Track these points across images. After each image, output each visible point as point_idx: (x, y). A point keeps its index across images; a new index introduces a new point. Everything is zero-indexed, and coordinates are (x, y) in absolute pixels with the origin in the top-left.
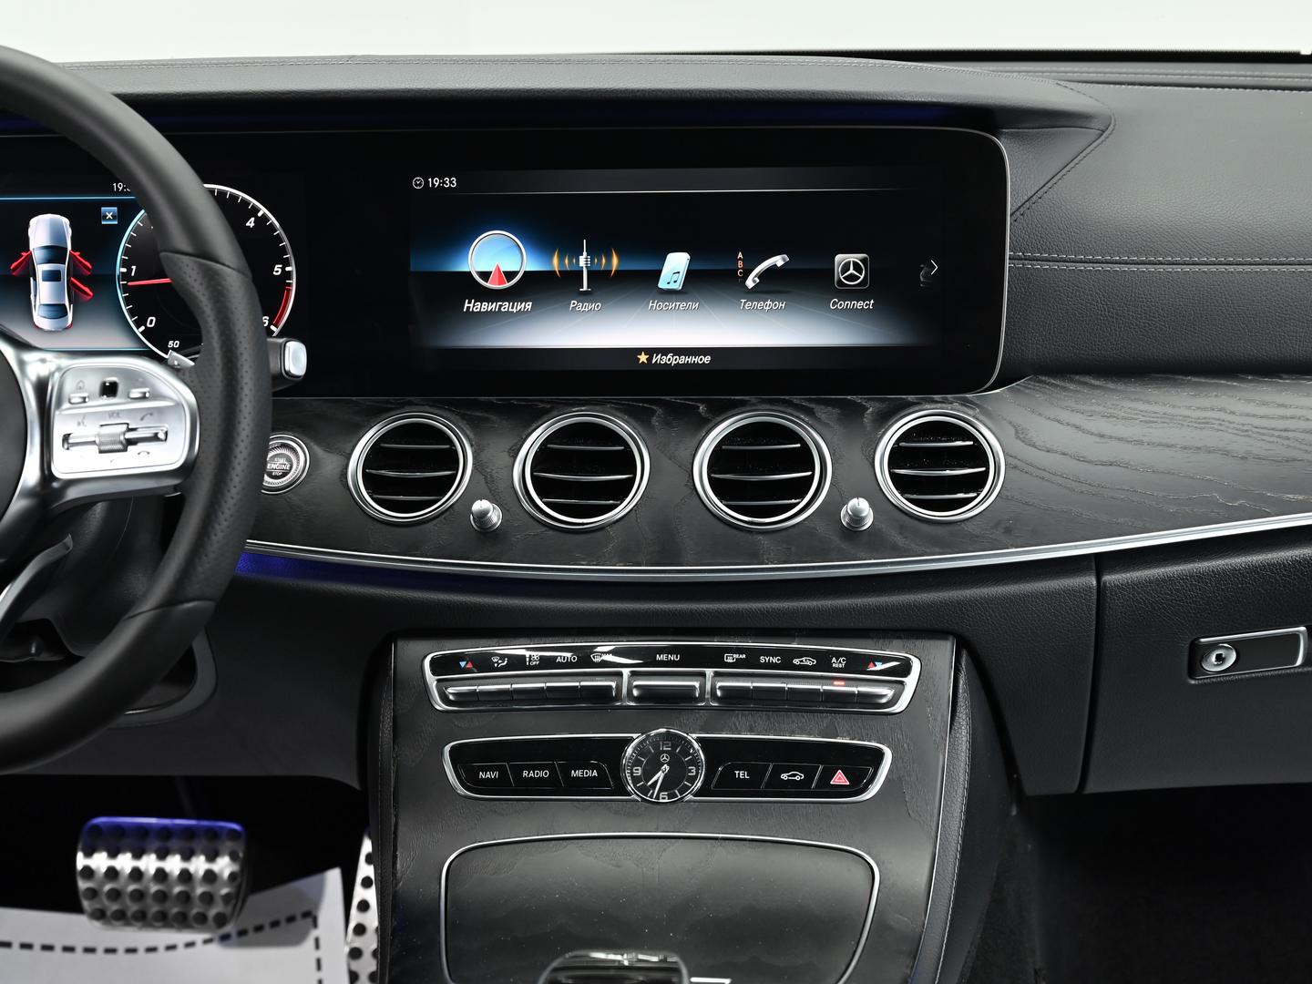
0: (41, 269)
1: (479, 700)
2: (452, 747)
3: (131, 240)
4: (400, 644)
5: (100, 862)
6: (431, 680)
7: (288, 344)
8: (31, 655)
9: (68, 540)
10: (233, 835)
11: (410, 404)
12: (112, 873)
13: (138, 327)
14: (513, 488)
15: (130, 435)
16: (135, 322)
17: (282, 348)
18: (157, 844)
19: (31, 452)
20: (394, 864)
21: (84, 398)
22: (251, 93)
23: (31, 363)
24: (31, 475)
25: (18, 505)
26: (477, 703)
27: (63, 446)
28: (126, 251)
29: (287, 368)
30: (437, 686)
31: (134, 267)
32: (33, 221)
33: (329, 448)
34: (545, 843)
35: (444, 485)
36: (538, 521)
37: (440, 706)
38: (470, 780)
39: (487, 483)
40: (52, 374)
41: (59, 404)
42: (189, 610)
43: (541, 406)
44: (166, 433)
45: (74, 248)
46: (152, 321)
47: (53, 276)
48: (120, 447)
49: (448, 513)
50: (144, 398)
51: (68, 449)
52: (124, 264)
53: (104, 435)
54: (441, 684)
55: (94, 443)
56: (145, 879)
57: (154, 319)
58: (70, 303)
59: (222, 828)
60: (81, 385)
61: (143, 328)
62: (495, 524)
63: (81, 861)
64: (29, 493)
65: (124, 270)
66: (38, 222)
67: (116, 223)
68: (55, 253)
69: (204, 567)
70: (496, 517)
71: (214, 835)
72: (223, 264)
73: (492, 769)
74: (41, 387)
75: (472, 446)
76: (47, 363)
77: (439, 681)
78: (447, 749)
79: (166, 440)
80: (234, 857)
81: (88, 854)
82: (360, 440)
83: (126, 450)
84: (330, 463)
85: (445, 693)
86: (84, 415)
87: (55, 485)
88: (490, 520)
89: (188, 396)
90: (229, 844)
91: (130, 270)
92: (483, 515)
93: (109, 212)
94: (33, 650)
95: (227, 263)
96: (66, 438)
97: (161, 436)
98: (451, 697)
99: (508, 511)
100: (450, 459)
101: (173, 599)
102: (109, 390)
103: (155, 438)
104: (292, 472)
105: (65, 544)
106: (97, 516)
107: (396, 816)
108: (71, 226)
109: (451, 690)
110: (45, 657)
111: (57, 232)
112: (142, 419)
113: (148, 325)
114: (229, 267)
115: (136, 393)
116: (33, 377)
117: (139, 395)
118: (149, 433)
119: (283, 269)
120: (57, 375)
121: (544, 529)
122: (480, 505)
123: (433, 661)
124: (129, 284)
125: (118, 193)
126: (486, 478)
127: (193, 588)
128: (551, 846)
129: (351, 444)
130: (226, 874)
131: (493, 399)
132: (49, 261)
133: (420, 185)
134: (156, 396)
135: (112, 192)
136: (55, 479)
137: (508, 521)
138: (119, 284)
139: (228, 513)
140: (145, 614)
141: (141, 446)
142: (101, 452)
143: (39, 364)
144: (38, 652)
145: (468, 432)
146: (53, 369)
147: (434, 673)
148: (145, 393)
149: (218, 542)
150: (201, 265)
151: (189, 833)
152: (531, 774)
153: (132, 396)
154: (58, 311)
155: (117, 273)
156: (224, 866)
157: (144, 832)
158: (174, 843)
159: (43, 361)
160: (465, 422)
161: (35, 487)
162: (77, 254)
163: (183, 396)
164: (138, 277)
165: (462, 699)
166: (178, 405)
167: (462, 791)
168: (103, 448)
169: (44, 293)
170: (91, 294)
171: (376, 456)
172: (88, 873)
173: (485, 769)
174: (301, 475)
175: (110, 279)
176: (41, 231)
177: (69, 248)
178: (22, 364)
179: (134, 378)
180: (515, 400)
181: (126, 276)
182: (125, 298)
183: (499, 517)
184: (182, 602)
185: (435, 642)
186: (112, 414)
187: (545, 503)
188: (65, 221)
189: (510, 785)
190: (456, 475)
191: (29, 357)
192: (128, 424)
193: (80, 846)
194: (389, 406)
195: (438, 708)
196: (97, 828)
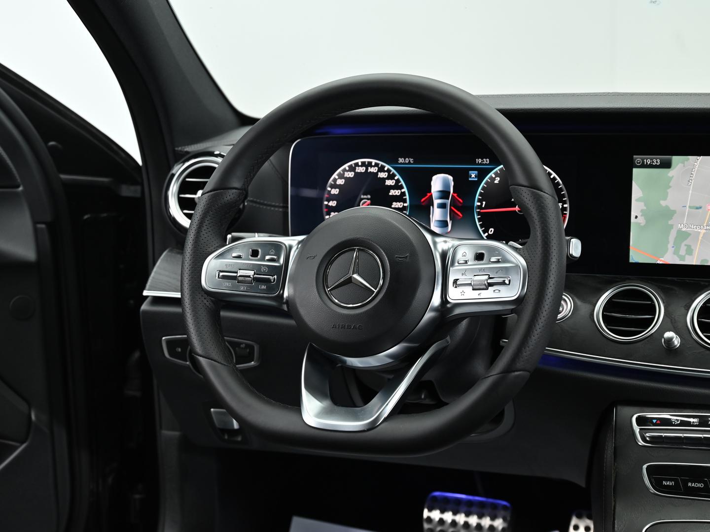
0: (436, 202)
1: (663, 441)
2: (648, 466)
3: (483, 188)
4: (619, 408)
5: (436, 515)
6: (637, 429)
7: (572, 240)
8: (422, 399)
9: (448, 338)
10: (505, 508)
11: (629, 279)
12: (442, 521)
13: (484, 233)
14: (687, 326)
15: (490, 281)
16: (483, 231)
17: (569, 242)
18: (465, 509)
19: (437, 288)
20: (614, 527)
21: (466, 261)
22: (557, 109)
23: (439, 243)
24: (436, 300)
25: (429, 315)
26: (662, 443)
27: (453, 286)
28: (481, 194)
29: (571, 253)
30: (640, 432)
31: (484, 203)
32: (434, 178)
33: (583, 300)
34: (701, 524)
35: (648, 323)
36: (700, 345)
37: (641, 443)
38: (657, 484)
39: (672, 323)
40: (449, 249)
41: (453, 264)
42: (517, 376)
43: (702, 283)
44: (510, 281)
45: (454, 192)
46: (491, 231)
47: (442, 206)
48: (484, 287)
49: (649, 338)
50: (498, 262)
51: (456, 287)
52: (479, 200)
53: (476, 281)
54: (642, 431)
55: (470, 284)
56: (458, 527)
57: (493, 230)
58: (450, 220)
59: (499, 504)
60: (465, 254)
61: (486, 234)
62: (676, 346)
63: (426, 513)
64: (435, 310)
65: (479, 204)
66: (437, 178)
67: (476, 179)
68: (444, 194)
69: (526, 353)
70: (677, 342)
71: (495, 507)
72: (545, 193)
73: (671, 480)
74: (444, 255)
75: (664, 303)
76: (447, 243)
77: (640, 429)
78: (645, 467)
79: (509, 284)
80: (505, 520)
81: (430, 510)
82: (601, 297)
83: (488, 289)
84: (584, 308)
85: (644, 436)
86: (466, 270)
87: (449, 306)
88: (673, 343)
89: (522, 262)
90: (502, 513)
91: (482, 204)
92: (669, 341)
93: (473, 175)
94: (423, 397)
95: (546, 192)
96: (455, 281)
97: (507, 282)
98: (648, 439)
99: (684, 339)
100: (652, 310)
101: (508, 370)
102: (479, 257)
103: (503, 283)
104: (564, 311)
105: (447, 340)
106: (463, 327)
107: (615, 501)
108: (454, 180)
109: (647, 435)
110: (428, 401)
111: (446, 184)
112: (497, 273)
113: (490, 233)
114: (547, 194)
115: (493, 259)
116: (440, 250)
117: (495, 260)
118: (500, 280)
119: (562, 206)
120: (451, 250)
121: (704, 350)
122: (669, 334)
123: (637, 419)
124: (481, 211)
125: (478, 164)
126: (671, 320)
127: (519, 365)
128: (705, 526)
129: (597, 299)
130: (500, 528)
131: (675, 279)
132: (441, 198)
133: (640, 163)
134: (505, 261)
135: (475, 164)
136: (448, 302)
137: (683, 344)
138: (476, 210)
139: (541, 325)
140: (493, 377)
141: (495, 288)
142: (473, 289)
143: (443, 243)
144: (425, 399)
145: (661, 295)
146: (450, 247)
147: (638, 424)
148: (499, 259)
149: (535, 340)
150: (533, 193)
151: (482, 505)
152: (693, 485)
153: (492, 260)
154: (444, 224)
155: (475, 205)
156: (499, 523)
157: (458, 502)
158: (474, 509)
159: (445, 242)
160: (660, 290)
161: (438, 307)
162: (455, 195)
163: (519, 261)
164: (486, 208)
165: (654, 440)
166: (517, 266)
167: (652, 490)
168: (475, 287)
169: (437, 214)
170: (461, 215)
171: (610, 306)
172: (429, 520)
173: (667, 480)
174: (568, 314)
175: (472, 208)
176: (438, 183)
177: (452, 191)
178: (435, 243)
179: (493, 251)
180: (687, 280)
181: (480, 207)
182: (478, 219)
183: (678, 343)
184: (514, 371)
185: (638, 408)
186: (480, 270)
187: (705, 336)
188: (451, 178)
189: (681, 489)
190: (654, 318)
191: (438, 240)
192: (489, 275)
193: (426, 505)
194: (617, 280)
195: (640, 444)
196: (435, 497)
